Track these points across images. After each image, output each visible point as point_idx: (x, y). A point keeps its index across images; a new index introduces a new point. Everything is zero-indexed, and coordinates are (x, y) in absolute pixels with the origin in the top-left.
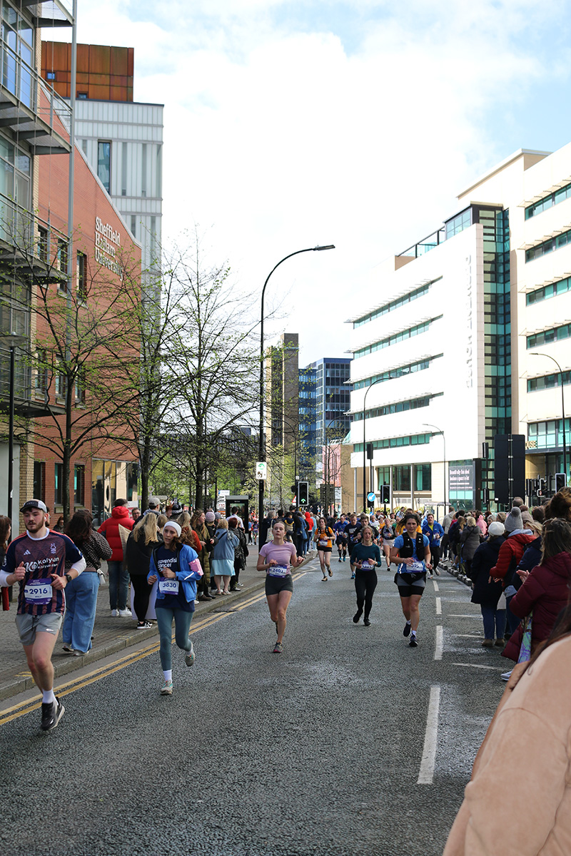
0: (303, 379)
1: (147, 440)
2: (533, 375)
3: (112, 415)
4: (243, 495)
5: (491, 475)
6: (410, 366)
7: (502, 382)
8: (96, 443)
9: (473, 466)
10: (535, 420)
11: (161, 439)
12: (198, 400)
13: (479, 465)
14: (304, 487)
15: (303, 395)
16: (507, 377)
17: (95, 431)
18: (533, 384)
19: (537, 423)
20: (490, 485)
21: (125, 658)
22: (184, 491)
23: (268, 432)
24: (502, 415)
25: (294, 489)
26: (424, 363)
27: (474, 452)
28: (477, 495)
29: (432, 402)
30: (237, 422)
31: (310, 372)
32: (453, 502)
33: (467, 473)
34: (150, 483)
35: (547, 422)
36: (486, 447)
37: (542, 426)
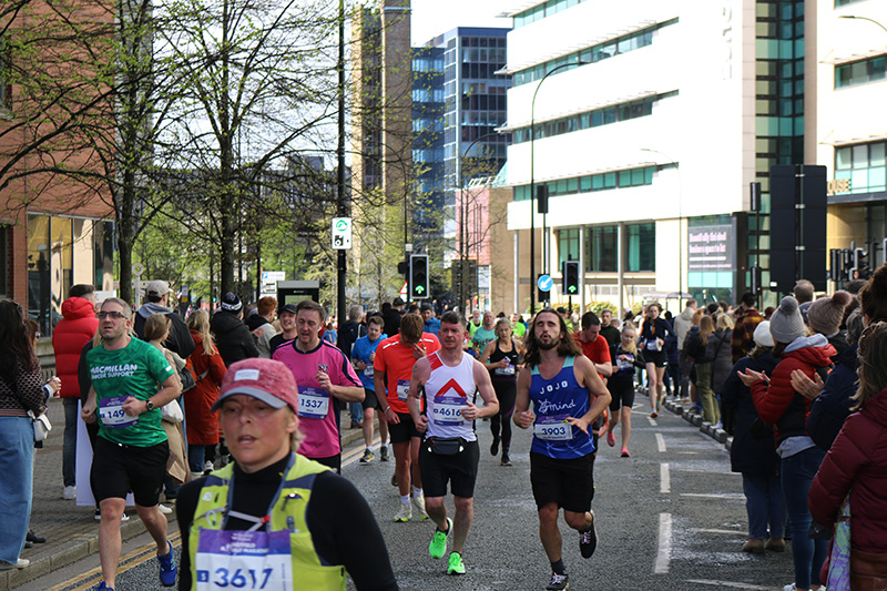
0: (419, 65)
1: (129, 177)
2: (846, 58)
3: (62, 129)
4: (310, 279)
5: (764, 243)
6: (617, 41)
7: (787, 71)
8: (35, 182)
9: (732, 226)
10: (848, 140)
11: (156, 175)
12: (224, 102)
13: (743, 225)
14: (420, 264)
15: (419, 96)
16: (797, 61)
17: (33, 161)
18: (845, 73)
19: (851, 146)
20: (764, 261)
21: (87, 575)
22: (201, 274)
23: (353, 160)
24: (787, 132)
25: (403, 268)
26: (644, 35)
27: (735, 200)
28: (739, 279)
29: (657, 107)
30: (297, 143)
31: (432, 53)
32: (695, 292)
33: (722, 238)
34: (134, 258)
35: (870, 145)
36: (757, 190)
37: (861, 152)
